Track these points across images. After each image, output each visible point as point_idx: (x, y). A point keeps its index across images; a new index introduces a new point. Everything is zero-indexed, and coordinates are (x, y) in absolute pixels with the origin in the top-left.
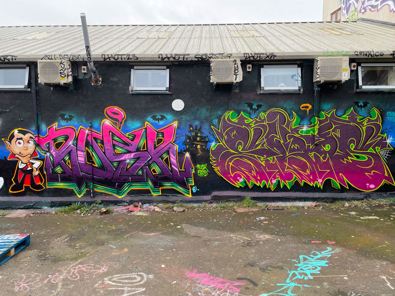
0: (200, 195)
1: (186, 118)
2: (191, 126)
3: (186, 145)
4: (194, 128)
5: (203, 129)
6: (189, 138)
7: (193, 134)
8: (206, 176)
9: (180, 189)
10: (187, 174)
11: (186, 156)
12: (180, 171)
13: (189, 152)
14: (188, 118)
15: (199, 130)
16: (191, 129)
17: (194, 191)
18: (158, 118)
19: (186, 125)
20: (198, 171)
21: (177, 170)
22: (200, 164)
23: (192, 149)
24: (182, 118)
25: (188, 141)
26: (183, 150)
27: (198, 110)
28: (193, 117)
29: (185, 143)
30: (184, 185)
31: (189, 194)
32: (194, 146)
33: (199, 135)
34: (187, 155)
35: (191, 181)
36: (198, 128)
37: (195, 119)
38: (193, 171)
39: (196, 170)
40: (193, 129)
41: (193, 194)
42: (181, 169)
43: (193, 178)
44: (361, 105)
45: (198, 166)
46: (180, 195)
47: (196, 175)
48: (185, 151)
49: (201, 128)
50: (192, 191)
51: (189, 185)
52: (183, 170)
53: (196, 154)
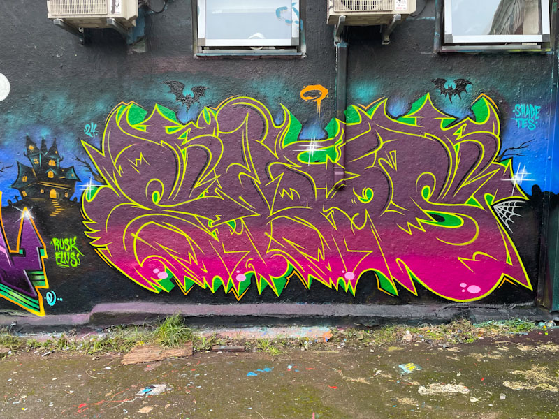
0: (66, 312)
1: (16, 121)
2: (29, 141)
3: (21, 190)
4: (39, 146)
5: (60, 148)
6: (28, 171)
7: (37, 161)
8: (75, 265)
9: (15, 297)
10: (28, 259)
11: (22, 217)
12: (11, 255)
13: (29, 206)
14: (21, 121)
15: (52, 151)
16: (31, 148)
17: (51, 301)
19: (17, 139)
20: (57, 254)
21: (4, 251)
22: (61, 237)
23: (36, 200)
24: (6, 121)
25: (25, 179)
26: (14, 202)
27: (44, 98)
28: (32, 118)
29: (17, 185)
30: (23, 287)
31: (39, 310)
32: (42, 191)
33: (52, 163)
34: (26, 214)
35: (39, 278)
36: (49, 146)
37: (40, 123)
38: (45, 255)
39: (51, 251)
40: (36, 148)
41: (49, 310)
42: (14, 248)
43: (44, 272)
44: (451, 89)
45: (55, 241)
46: (17, 313)
47: (50, 263)
48: (21, 204)
49: (54, 147)
50: (45, 302)
51: (37, 287)
52: (18, 251)
53: (48, 212)
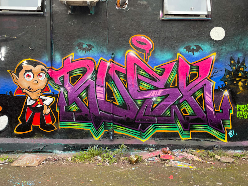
0: (238, 141)
1: (226, 50)
2: (232, 59)
3: (225, 82)
4: (236, 61)
5: (246, 62)
6: (229, 73)
7: (234, 68)
8: (246, 118)
9: (214, 133)
10: (224, 115)
11: (224, 94)
12: (216, 112)
13: (228, 89)
14: (229, 49)
15: (242, 64)
16: (232, 62)
17: (231, 135)
18: (193, 49)
19: (226, 58)
20: (238, 112)
21: (212, 110)
22: (241, 104)
23: (231, 86)
24: (222, 49)
25: (228, 76)
26: (221, 87)
27: (241, 39)
28: (235, 49)
29: (224, 79)
30: (219, 128)
31: (224, 139)
32: (235, 82)
33: (241, 69)
34: (226, 93)
35: (228, 123)
36: (241, 61)
37: (238, 50)
38: (232, 113)
39: (235, 111)
40: (235, 62)
41: (229, 139)
42: (217, 109)
43: (231, 121)
45: (238, 106)
46: (213, 140)
47: (234, 116)
48: (224, 88)
49: (244, 61)
50: (228, 135)
51: (225, 128)
52: (220, 110)
53: (237, 92)
